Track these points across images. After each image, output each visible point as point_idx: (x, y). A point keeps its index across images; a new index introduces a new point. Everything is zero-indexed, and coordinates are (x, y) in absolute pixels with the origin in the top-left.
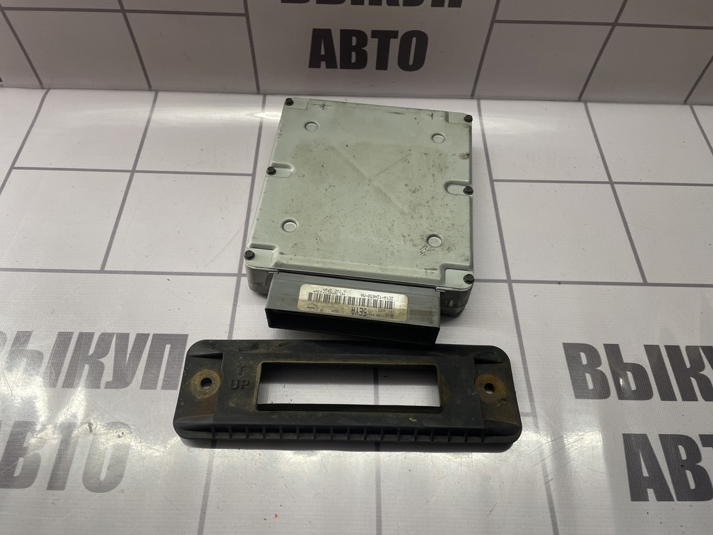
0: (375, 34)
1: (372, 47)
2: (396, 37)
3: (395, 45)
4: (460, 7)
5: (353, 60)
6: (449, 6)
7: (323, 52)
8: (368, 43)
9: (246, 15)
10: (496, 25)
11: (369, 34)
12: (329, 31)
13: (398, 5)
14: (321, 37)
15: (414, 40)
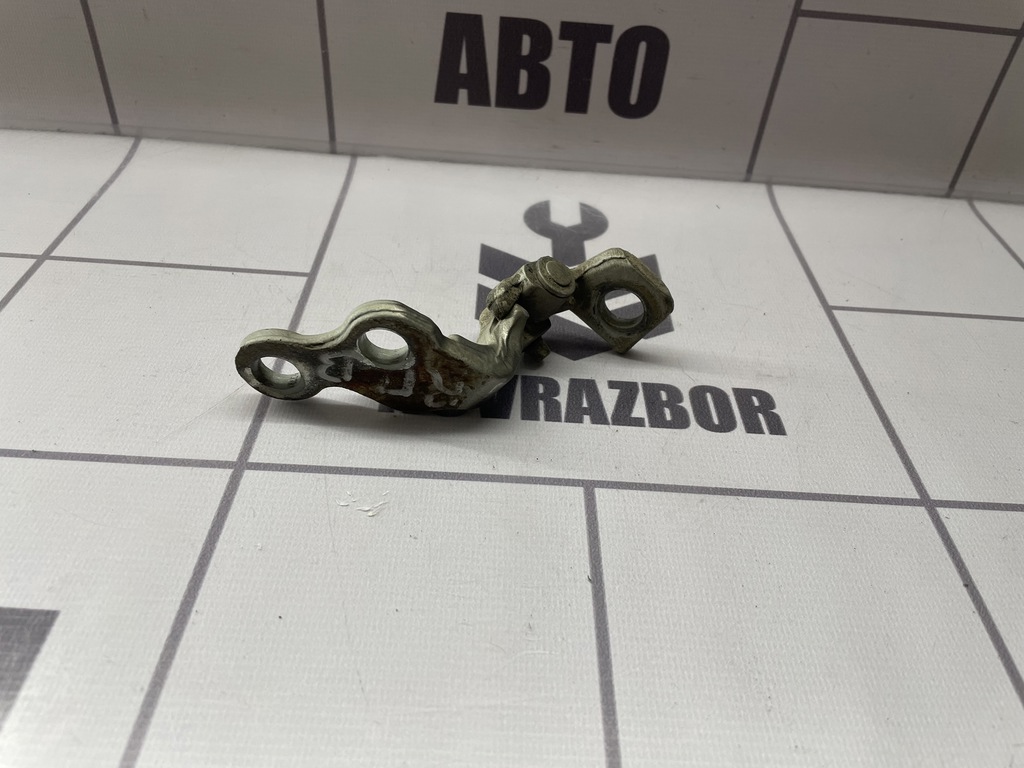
3: (604, 56)
10: (802, 20)
11: (555, 32)
15: (643, 47)
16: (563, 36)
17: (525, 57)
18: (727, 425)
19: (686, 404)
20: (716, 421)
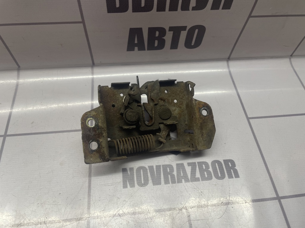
0: (171, 29)
1: (168, 37)
2: (185, 30)
3: (183, 35)
4: (229, 9)
5: (156, 45)
6: (222, 9)
7: (136, 42)
8: (166, 35)
9: (83, 22)
10: (251, 19)
11: (167, 29)
12: (140, 29)
13: (189, 10)
14: (135, 33)
15: (197, 31)
16: (170, 30)
17: (157, 37)
18: (223, 177)
19: (211, 169)
20: (220, 175)
